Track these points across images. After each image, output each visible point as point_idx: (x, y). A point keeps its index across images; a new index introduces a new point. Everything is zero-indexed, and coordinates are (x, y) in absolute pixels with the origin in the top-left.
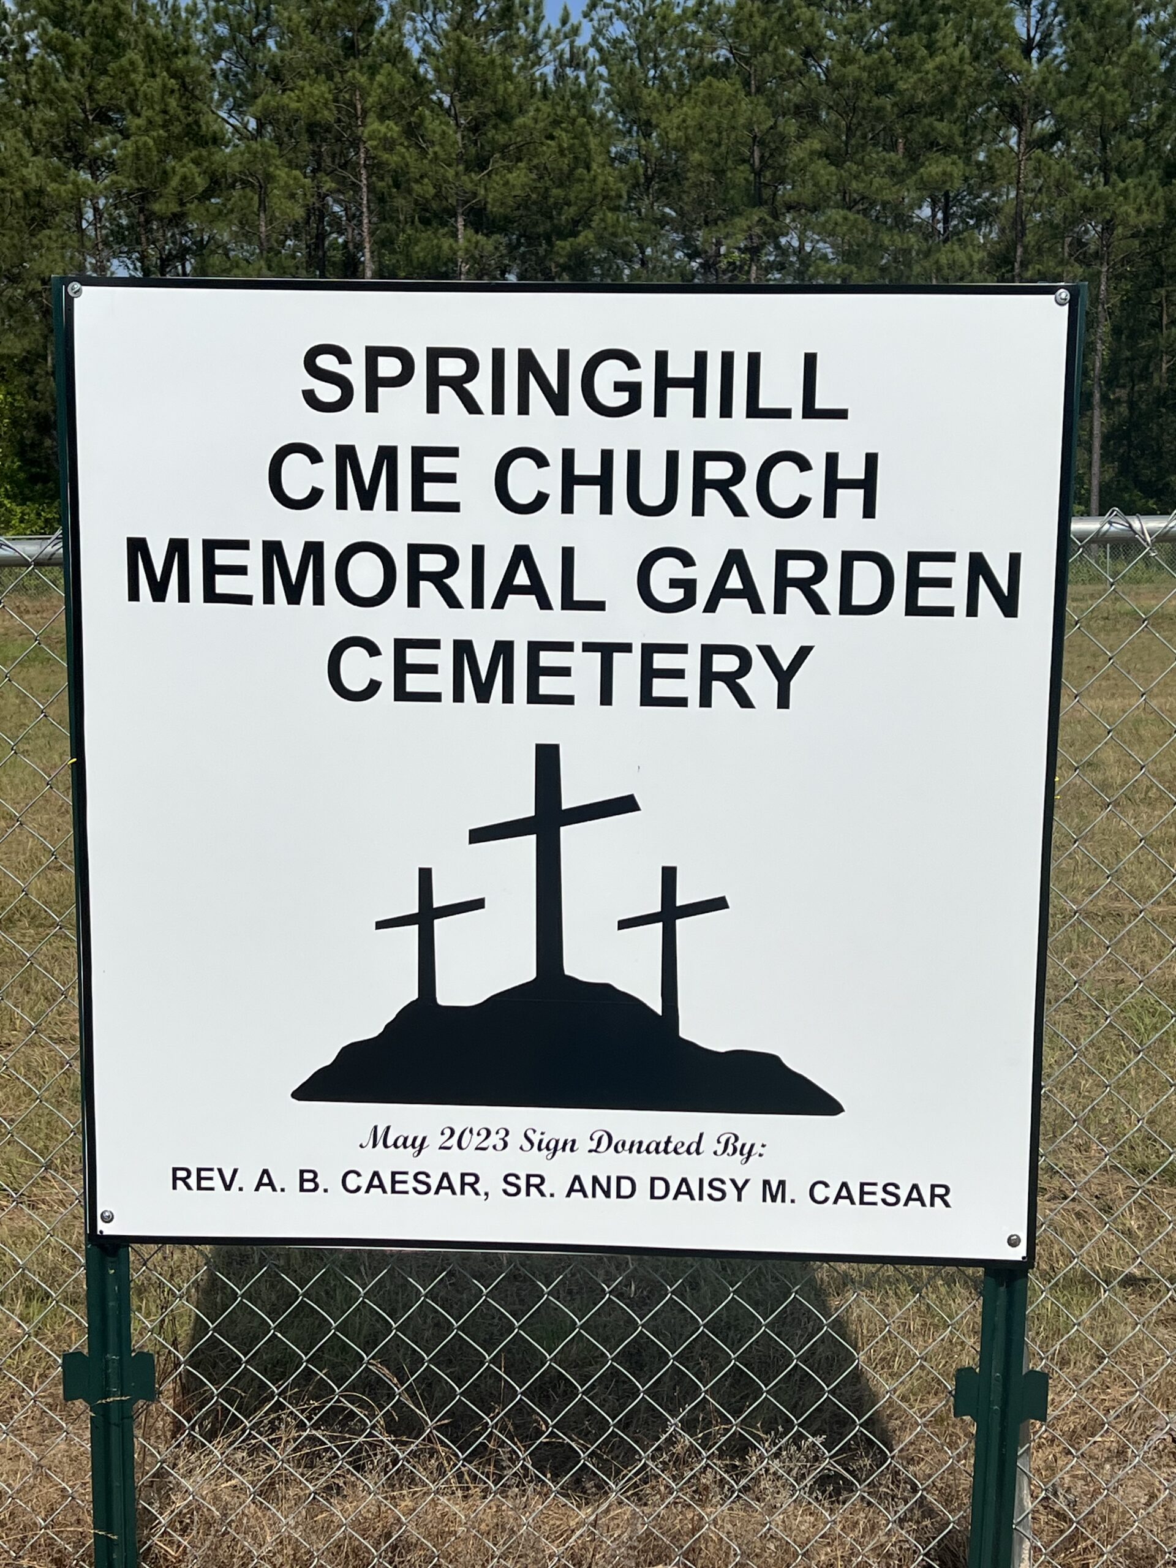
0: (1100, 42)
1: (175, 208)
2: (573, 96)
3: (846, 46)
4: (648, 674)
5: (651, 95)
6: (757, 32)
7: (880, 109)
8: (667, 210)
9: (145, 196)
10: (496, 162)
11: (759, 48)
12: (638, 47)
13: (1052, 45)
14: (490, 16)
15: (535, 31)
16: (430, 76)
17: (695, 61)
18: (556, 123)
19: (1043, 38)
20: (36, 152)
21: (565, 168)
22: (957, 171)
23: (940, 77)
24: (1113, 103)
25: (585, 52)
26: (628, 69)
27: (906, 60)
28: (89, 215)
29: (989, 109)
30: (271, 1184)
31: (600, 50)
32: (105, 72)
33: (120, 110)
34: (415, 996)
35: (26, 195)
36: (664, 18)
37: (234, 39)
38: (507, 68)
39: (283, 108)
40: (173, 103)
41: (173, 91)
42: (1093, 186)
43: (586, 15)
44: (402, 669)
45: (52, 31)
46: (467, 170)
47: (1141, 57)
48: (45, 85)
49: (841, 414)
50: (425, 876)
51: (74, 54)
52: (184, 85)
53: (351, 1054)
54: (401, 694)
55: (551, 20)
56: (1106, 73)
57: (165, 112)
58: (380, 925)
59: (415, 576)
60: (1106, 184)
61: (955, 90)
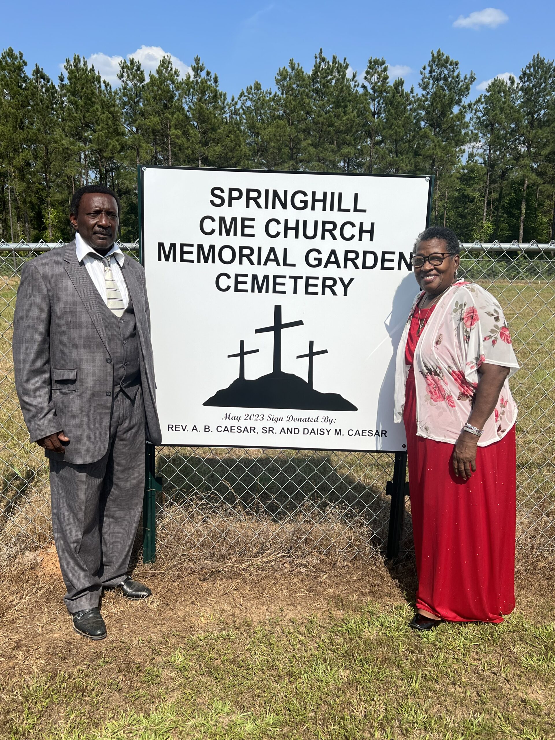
0: (396, 113)
1: (110, 155)
2: (235, 124)
3: (319, 111)
4: (307, 285)
5: (259, 124)
6: (292, 106)
7: (329, 131)
8: (263, 161)
9: (101, 151)
10: (211, 144)
11: (293, 111)
12: (255, 110)
13: (381, 113)
14: (209, 98)
15: (224, 103)
16: (191, 116)
17: (272, 114)
18: (230, 132)
19: (378, 111)
20: (66, 136)
21: (233, 146)
22: (352, 152)
23: (348, 122)
24: (400, 132)
25: (239, 110)
26: (252, 116)
27: (337, 116)
28: (83, 156)
29: (362, 133)
30: (196, 429)
31: (243, 110)
32: (88, 111)
33: (93, 124)
34: (239, 377)
35: (63, 150)
36: (264, 100)
37: (129, 102)
38: (214, 114)
39: (145, 124)
40: (110, 122)
41: (109, 118)
42: (393, 157)
43: (239, 99)
44: (237, 282)
45: (72, 98)
46: (202, 146)
47: (408, 118)
48: (70, 114)
49: (364, 211)
50: (242, 343)
51: (78, 105)
52: (113, 116)
53: (220, 393)
54: (236, 290)
55: (229, 100)
56: (398, 123)
57: (107, 125)
58: (229, 356)
59: (241, 255)
60: (397, 157)
61: (352, 126)
